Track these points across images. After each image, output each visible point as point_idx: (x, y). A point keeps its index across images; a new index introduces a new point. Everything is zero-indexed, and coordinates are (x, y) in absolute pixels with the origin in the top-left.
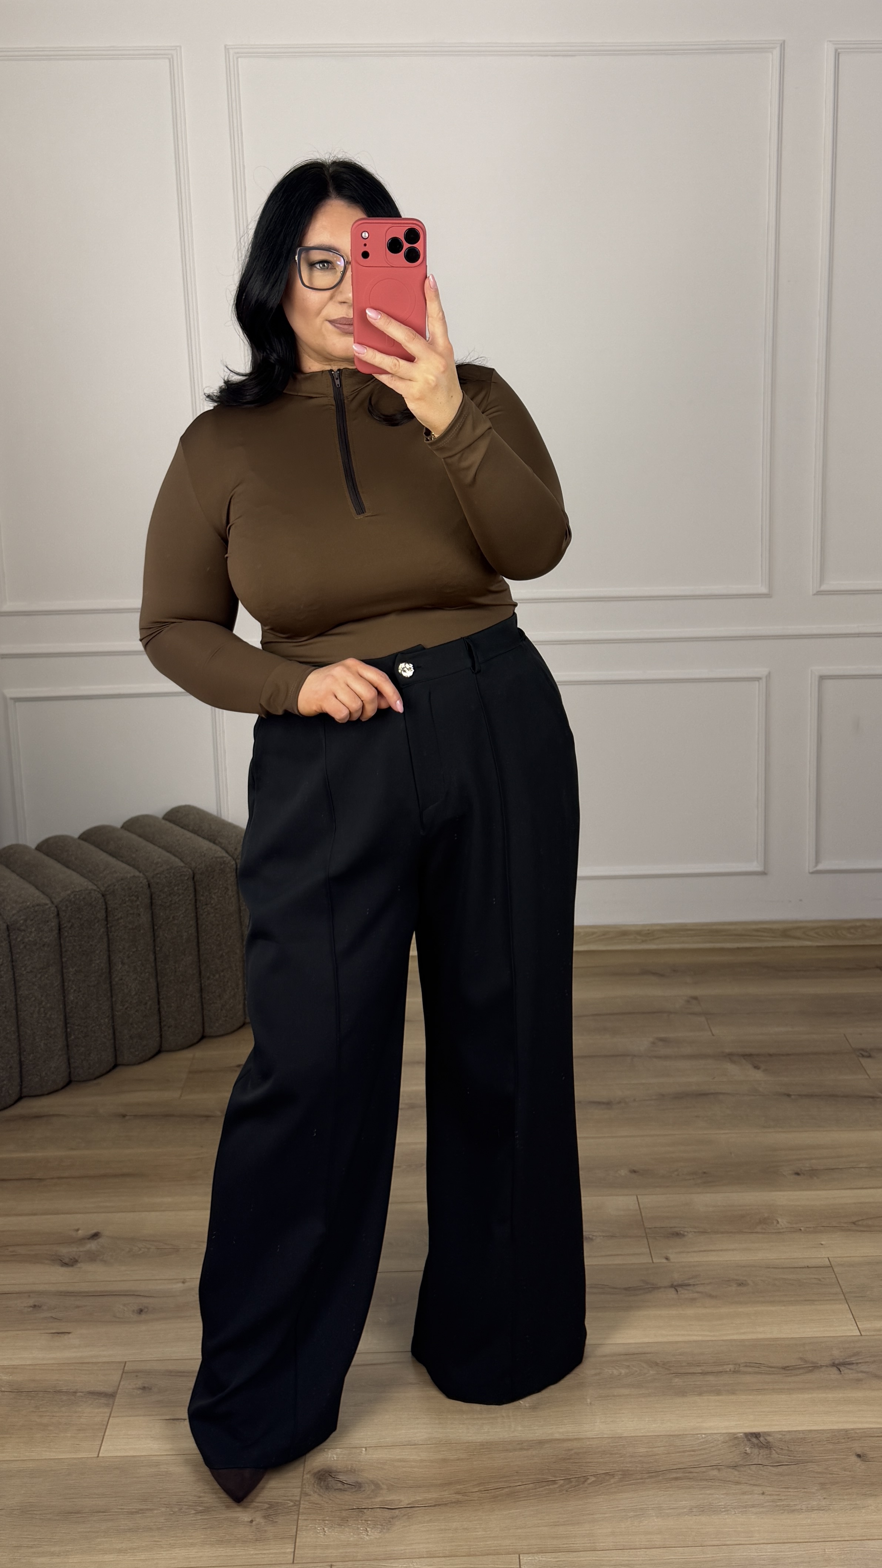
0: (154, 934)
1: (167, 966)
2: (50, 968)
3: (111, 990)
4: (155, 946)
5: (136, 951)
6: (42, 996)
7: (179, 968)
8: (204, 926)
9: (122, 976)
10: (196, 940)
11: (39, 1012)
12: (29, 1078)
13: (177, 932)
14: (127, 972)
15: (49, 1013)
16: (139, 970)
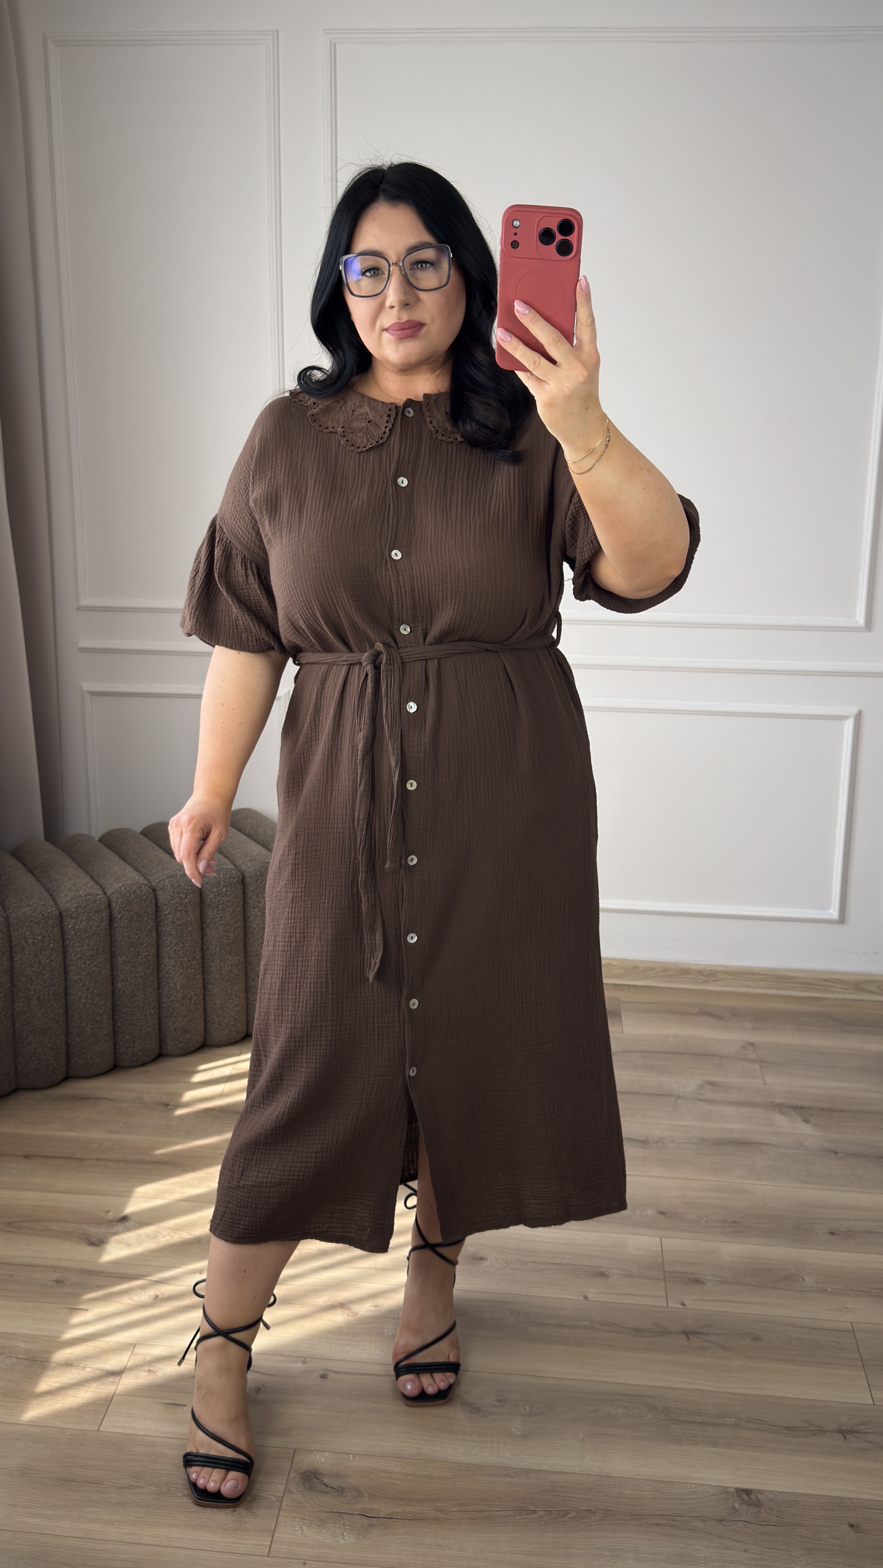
0: (202, 932)
1: (213, 964)
2: (99, 955)
3: (158, 982)
4: (203, 944)
5: (184, 947)
6: (90, 983)
7: (224, 967)
8: (251, 929)
9: (169, 970)
10: (243, 942)
11: (87, 996)
12: (76, 1059)
13: (224, 932)
14: (174, 966)
15: (97, 1000)
16: (185, 965)
